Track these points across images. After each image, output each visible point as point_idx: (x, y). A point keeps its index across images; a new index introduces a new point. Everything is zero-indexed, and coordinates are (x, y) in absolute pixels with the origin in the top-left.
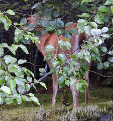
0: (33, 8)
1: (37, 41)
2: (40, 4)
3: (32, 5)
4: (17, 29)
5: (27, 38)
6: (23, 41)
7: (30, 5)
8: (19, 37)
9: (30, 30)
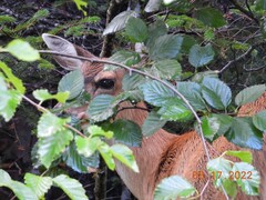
0: (110, 30)
1: (126, 161)
2: (135, 14)
3: (105, 19)
4: (47, 114)
5: (86, 148)
6: (70, 163)
7: (96, 19)
8: (53, 147)
9: (97, 118)
